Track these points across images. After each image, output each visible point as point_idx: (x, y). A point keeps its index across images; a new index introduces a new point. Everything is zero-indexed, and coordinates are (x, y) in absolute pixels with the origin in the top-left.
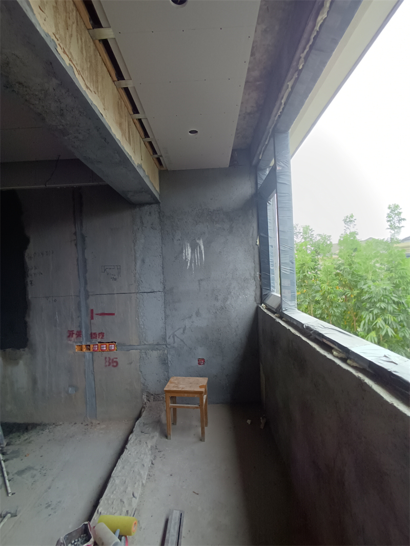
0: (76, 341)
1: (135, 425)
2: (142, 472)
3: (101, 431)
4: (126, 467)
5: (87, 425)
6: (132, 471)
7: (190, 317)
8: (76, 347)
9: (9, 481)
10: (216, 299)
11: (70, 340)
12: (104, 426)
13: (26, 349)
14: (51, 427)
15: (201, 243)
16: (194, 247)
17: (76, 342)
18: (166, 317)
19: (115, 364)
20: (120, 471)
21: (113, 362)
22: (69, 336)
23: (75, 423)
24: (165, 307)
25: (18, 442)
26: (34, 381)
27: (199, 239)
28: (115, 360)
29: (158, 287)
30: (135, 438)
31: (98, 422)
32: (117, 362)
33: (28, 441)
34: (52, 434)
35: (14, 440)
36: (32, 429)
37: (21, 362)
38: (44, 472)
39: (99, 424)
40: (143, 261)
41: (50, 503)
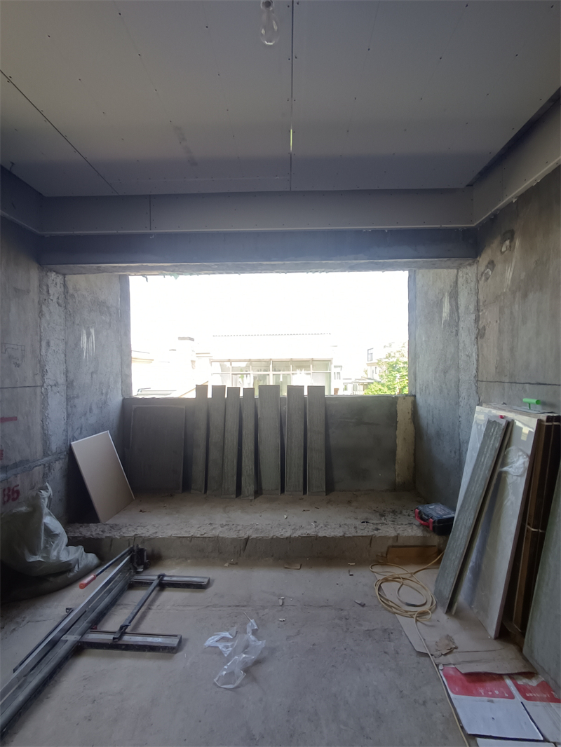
7: (85, 414)
10: (102, 394)
15: (92, 331)
16: (89, 335)
18: (68, 416)
19: (15, 495)
21: (14, 492)
24: (67, 404)
27: (92, 328)
28: (15, 489)
29: (61, 380)
32: (18, 492)
40: (48, 344)
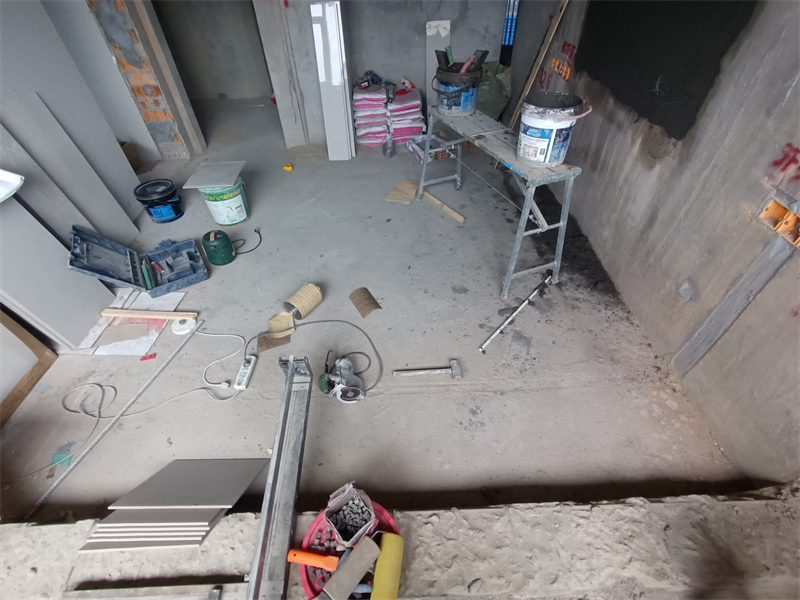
0: (782, 187)
1: (687, 492)
2: (532, 585)
3: (655, 407)
4: (538, 530)
5: (659, 369)
6: (529, 554)
8: (771, 204)
9: (501, 332)
11: (771, 176)
12: (673, 405)
13: (680, 143)
14: (620, 313)
17: (780, 193)
20: (524, 521)
22: (777, 163)
23: (649, 345)
25: (567, 293)
26: (651, 221)
30: (637, 516)
31: (678, 387)
33: (577, 303)
34: (606, 325)
35: (569, 284)
36: (601, 290)
37: (658, 168)
38: (528, 367)
39: (674, 390)
41: (478, 411)
